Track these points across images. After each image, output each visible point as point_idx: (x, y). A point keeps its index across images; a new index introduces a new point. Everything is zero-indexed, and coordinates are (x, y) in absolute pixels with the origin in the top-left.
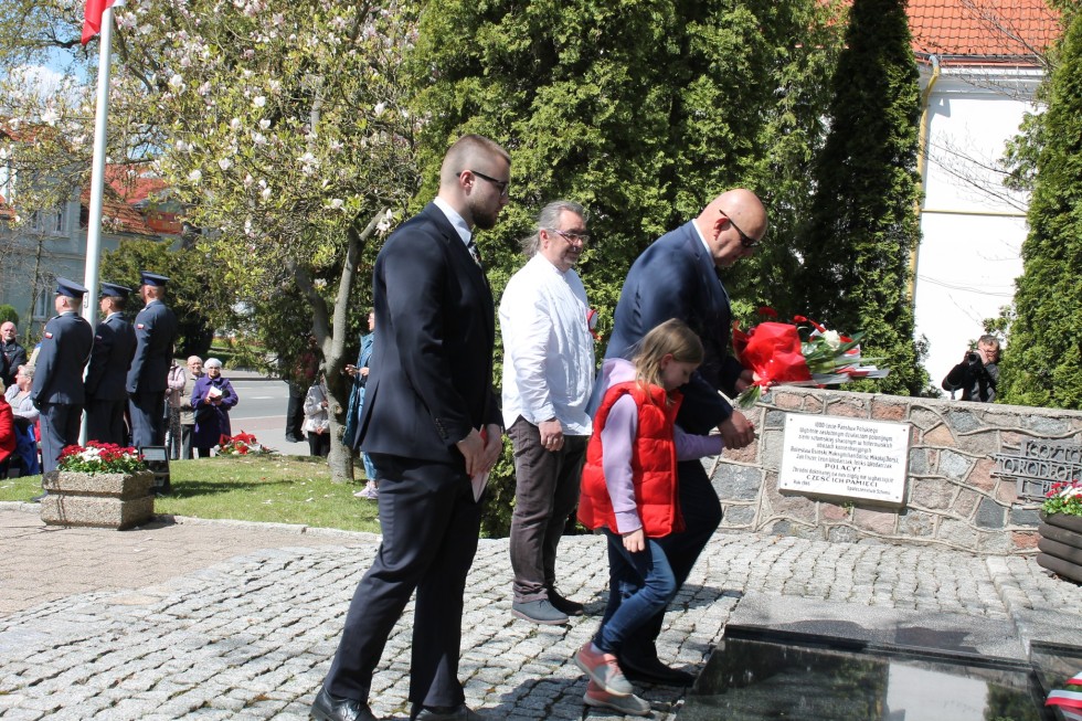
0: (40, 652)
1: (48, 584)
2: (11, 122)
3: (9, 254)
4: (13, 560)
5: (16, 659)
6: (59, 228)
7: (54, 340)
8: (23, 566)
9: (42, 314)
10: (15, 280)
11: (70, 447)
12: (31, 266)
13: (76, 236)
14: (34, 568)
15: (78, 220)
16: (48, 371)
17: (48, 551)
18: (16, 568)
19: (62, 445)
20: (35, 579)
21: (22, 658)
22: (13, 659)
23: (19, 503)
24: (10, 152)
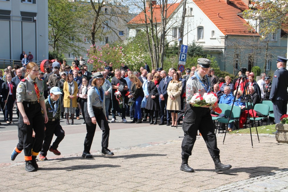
0: (285, 188)
1: (281, 163)
2: (260, 3)
3: (257, 49)
4: (268, 154)
5: (277, 190)
6: (274, 38)
7: (277, 78)
8: (271, 156)
9: (269, 69)
10: (259, 57)
11: (285, 115)
12: (265, 52)
13: (280, 40)
14: (276, 157)
15: (280, 35)
16: (276, 88)
17: (279, 151)
18: (269, 157)
19: (281, 115)
20: (276, 161)
21: (279, 190)
22: (276, 190)
23: (268, 134)
24: (260, 14)
